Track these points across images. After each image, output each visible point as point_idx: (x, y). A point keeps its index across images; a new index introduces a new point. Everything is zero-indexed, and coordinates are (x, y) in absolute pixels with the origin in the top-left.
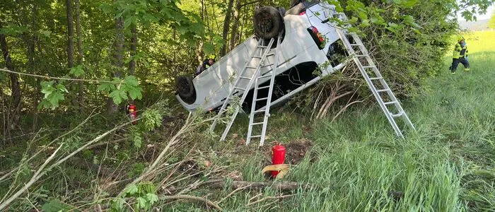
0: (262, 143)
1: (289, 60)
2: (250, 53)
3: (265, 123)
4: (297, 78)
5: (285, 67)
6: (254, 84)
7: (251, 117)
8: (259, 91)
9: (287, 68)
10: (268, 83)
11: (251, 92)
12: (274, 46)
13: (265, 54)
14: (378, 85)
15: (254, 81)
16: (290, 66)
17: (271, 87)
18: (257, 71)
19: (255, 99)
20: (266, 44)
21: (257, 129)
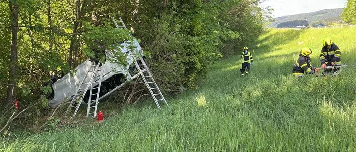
0: (94, 116)
1: (109, 73)
2: (88, 69)
3: (96, 106)
4: (113, 83)
5: (107, 77)
6: (90, 87)
7: (89, 104)
8: (93, 90)
9: (108, 77)
10: (97, 86)
11: (89, 91)
12: (101, 65)
13: (96, 70)
14: (152, 85)
15: (90, 85)
16: (110, 76)
17: (99, 88)
18: (92, 79)
19: (91, 94)
20: (96, 65)
21: (92, 110)
